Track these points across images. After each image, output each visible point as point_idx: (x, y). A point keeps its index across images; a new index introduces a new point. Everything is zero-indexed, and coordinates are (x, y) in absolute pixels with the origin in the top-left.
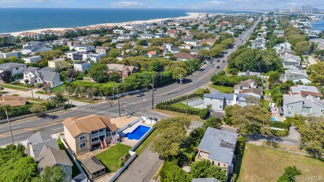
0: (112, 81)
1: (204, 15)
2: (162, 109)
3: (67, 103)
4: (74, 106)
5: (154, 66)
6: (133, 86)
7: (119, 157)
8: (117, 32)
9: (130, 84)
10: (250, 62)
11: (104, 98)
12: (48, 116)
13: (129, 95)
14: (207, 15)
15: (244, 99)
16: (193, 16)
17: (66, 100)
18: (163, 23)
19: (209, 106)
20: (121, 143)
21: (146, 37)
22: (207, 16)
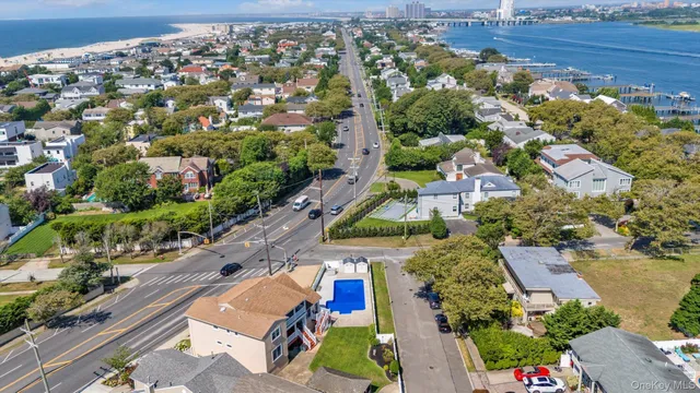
0: (164, 200)
1: (223, 28)
2: (345, 237)
3: (106, 274)
4: (125, 279)
5: (255, 150)
6: (245, 201)
7: (361, 354)
8: (41, 80)
9: (240, 199)
10: (440, 117)
11: (187, 243)
12: (74, 318)
13: (239, 223)
14: (231, 27)
15: (493, 185)
16: (196, 32)
17: (105, 267)
18: (140, 51)
19: (436, 212)
20: (334, 325)
21: (140, 87)
22: (231, 32)
